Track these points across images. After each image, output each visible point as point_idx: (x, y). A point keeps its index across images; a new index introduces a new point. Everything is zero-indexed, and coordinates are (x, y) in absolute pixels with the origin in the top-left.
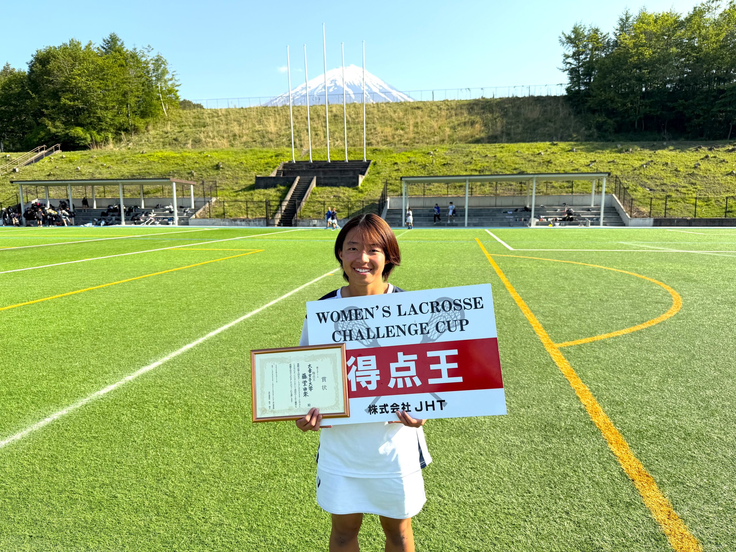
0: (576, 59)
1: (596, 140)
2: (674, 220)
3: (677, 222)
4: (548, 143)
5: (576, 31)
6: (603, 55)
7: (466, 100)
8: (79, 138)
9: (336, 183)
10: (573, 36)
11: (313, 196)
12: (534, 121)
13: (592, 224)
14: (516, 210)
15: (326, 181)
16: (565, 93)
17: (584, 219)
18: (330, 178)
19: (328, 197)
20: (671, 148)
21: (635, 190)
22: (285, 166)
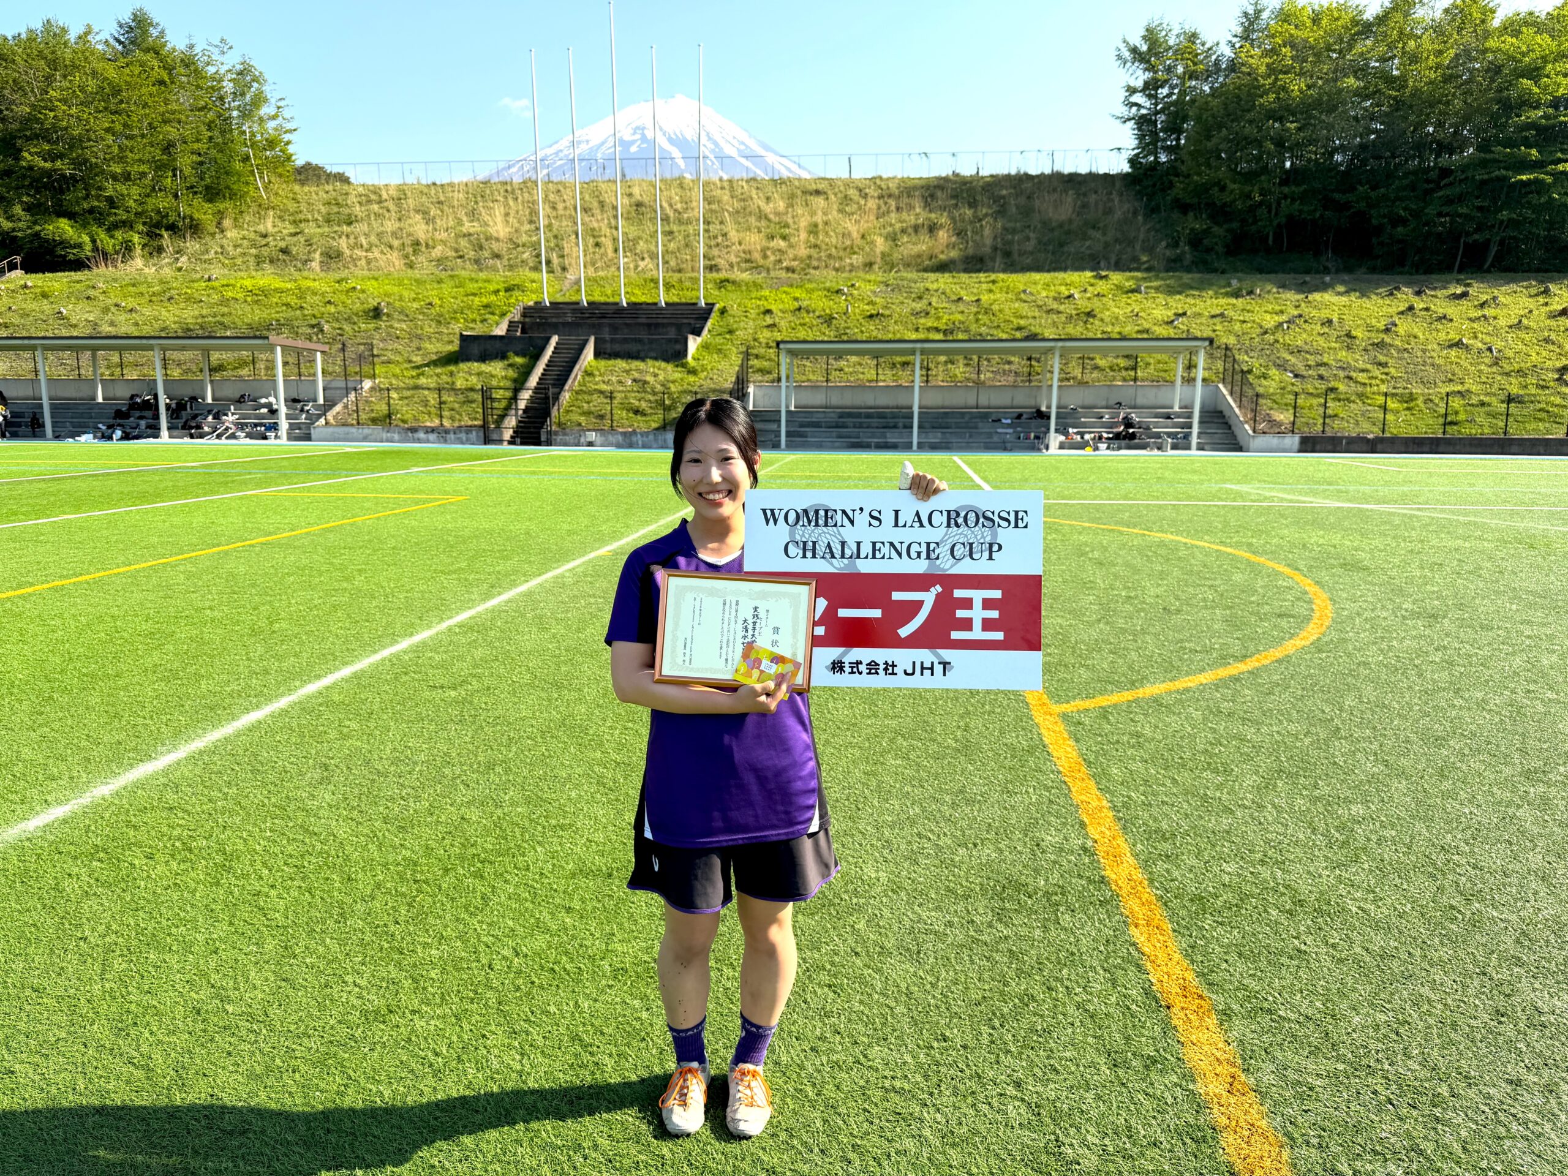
0: (1150, 96)
1: (1188, 270)
2: (1341, 438)
3: (1348, 443)
4: (1089, 274)
5: (1151, 36)
6: (1207, 88)
7: (921, 179)
8: (64, 244)
9: (639, 352)
10: (1144, 48)
11: (587, 379)
12: (1061, 226)
13: (1175, 447)
14: (1020, 416)
15: (617, 347)
16: (1126, 168)
17: (1158, 436)
18: (625, 341)
19: (620, 382)
20: (1341, 288)
21: (1265, 376)
22: (527, 312)
